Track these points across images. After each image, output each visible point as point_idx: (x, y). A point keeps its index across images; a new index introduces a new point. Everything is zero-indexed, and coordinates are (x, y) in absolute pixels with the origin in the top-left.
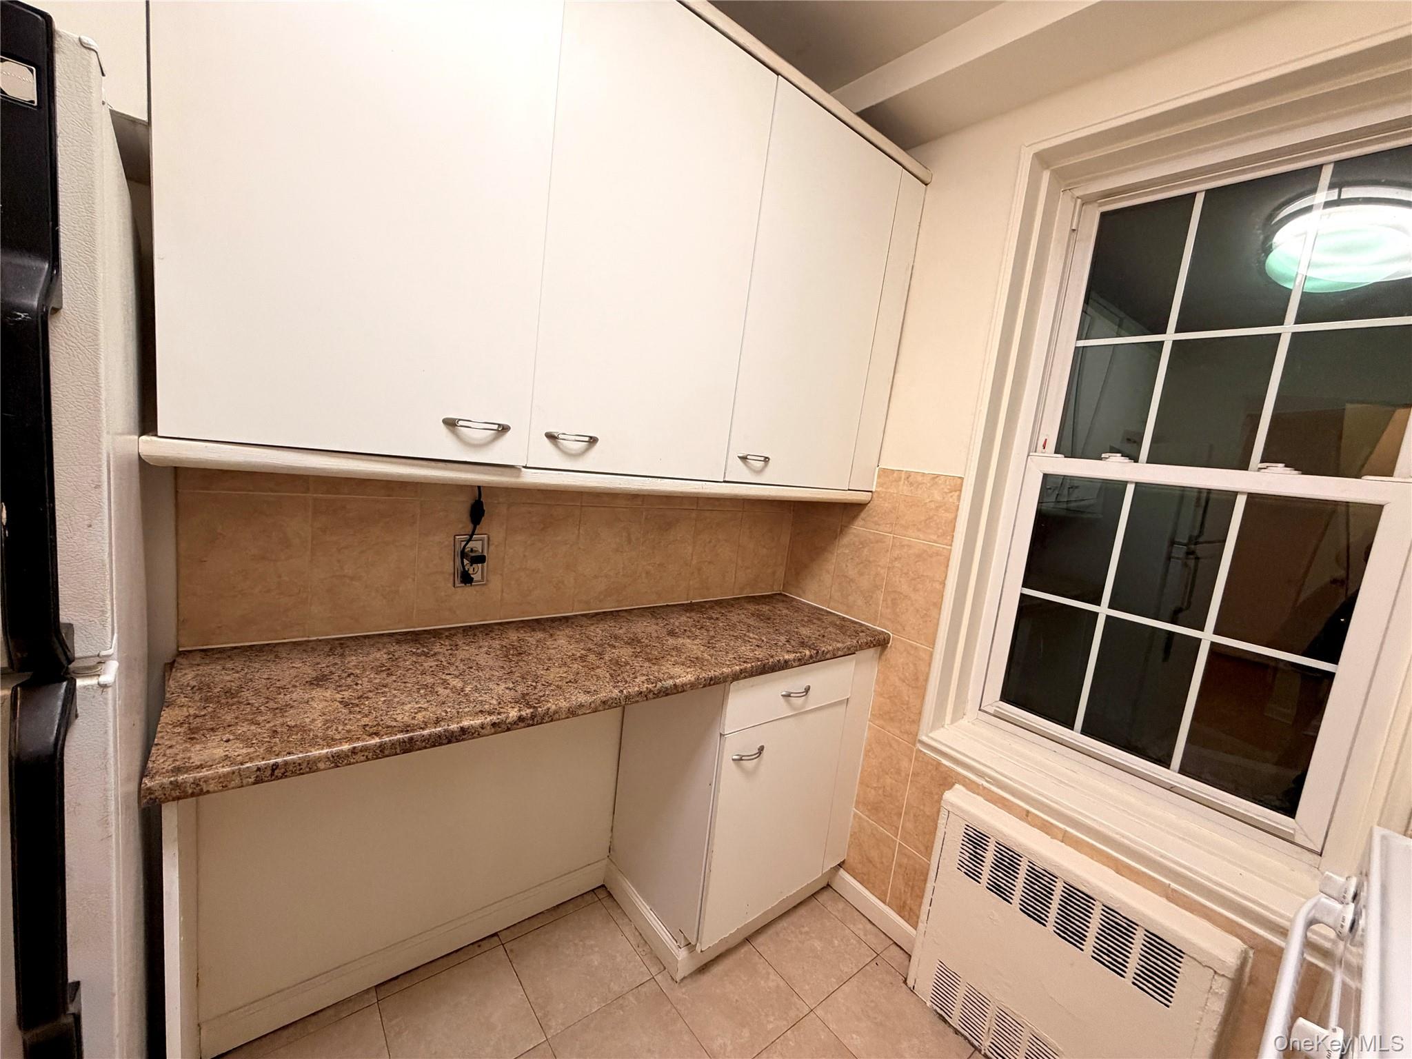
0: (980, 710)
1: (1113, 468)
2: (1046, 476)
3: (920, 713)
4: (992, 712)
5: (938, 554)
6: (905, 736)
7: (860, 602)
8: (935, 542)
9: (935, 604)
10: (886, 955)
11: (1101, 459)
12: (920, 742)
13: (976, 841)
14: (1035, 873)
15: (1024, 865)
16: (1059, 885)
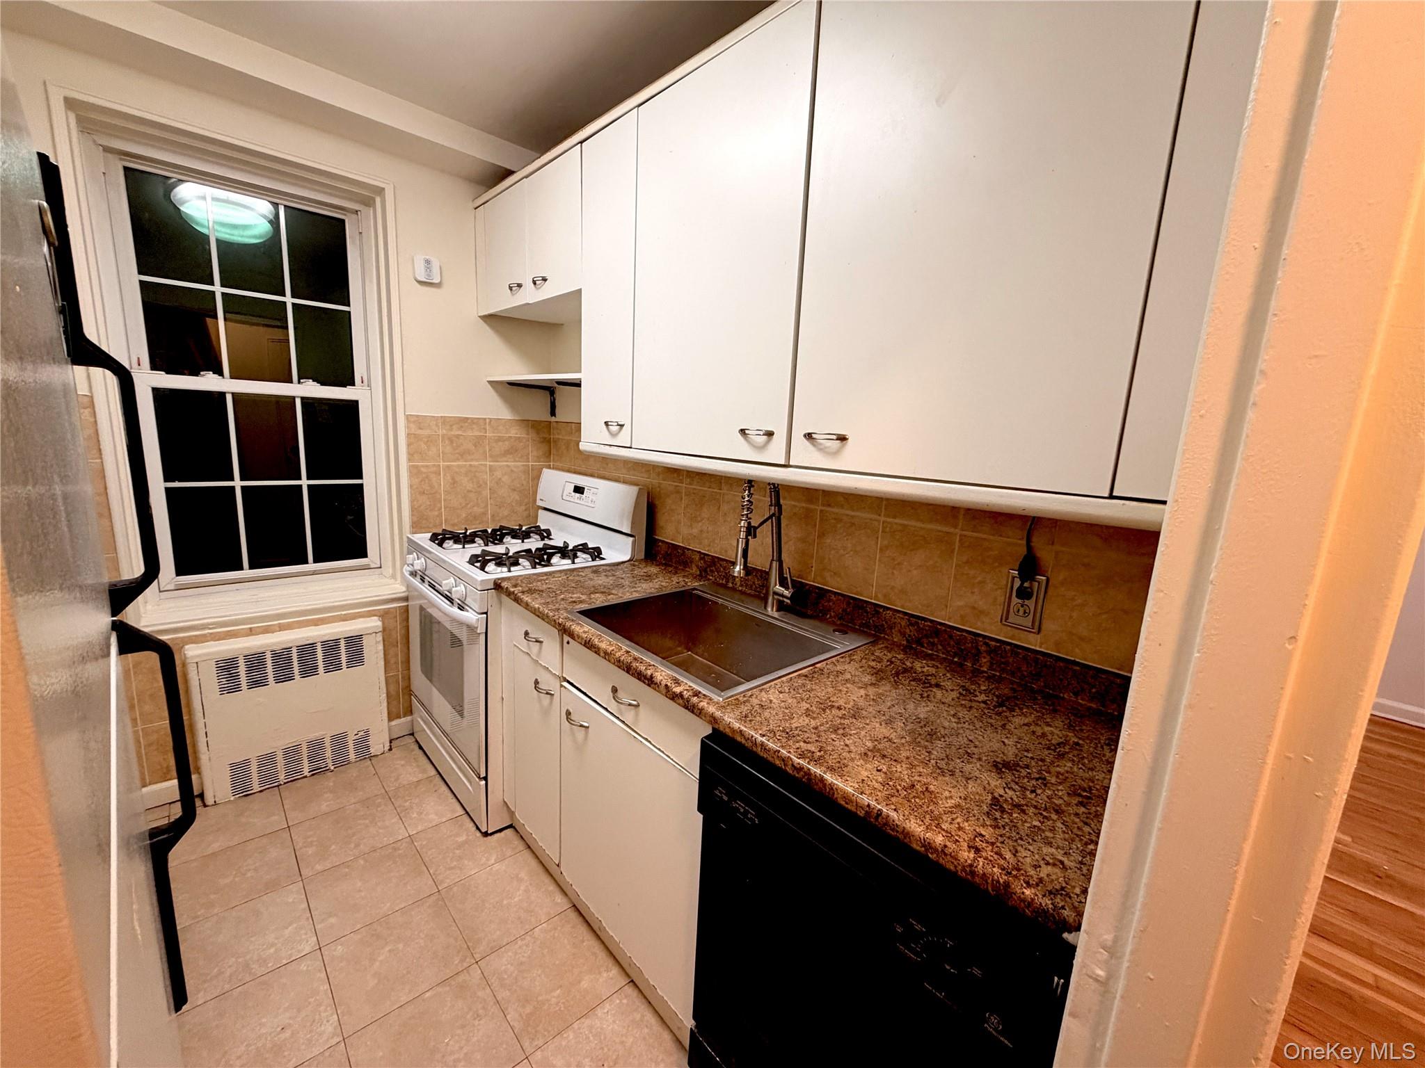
0: (160, 592)
1: (208, 382)
2: (157, 390)
4: (173, 588)
13: (227, 668)
14: (277, 656)
15: (269, 656)
16: (294, 651)
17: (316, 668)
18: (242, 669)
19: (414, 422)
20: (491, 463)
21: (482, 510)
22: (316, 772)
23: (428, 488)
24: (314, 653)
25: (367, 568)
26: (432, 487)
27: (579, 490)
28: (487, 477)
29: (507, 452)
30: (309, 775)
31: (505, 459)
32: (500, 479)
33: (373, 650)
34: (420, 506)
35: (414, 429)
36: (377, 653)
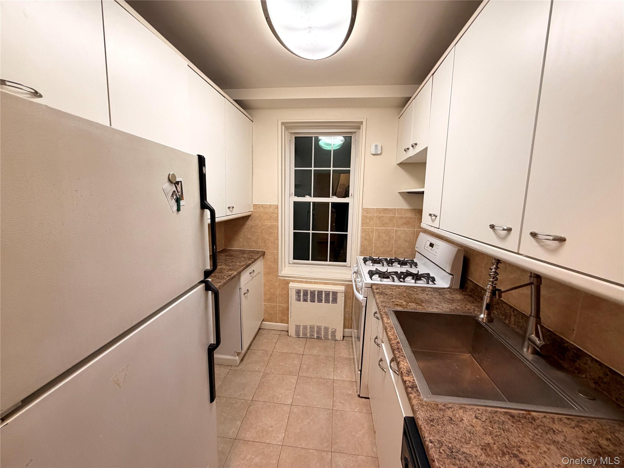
0: (289, 264)
1: (307, 199)
2: (294, 202)
3: (278, 269)
4: (292, 263)
5: (275, 226)
6: (275, 277)
7: (254, 244)
8: (273, 223)
9: (276, 239)
10: (281, 334)
11: (304, 197)
12: (279, 276)
13: (298, 292)
14: (311, 292)
15: (309, 292)
16: (316, 292)
17: (322, 300)
18: (302, 294)
19: (365, 211)
20: (397, 229)
21: (391, 249)
22: (319, 338)
23: (368, 238)
24: (322, 295)
25: (346, 266)
26: (370, 237)
27: (432, 245)
28: (394, 234)
29: (405, 224)
30: (316, 338)
31: (403, 227)
32: (400, 236)
33: (341, 299)
34: (364, 245)
35: (365, 214)
36: (342, 300)
